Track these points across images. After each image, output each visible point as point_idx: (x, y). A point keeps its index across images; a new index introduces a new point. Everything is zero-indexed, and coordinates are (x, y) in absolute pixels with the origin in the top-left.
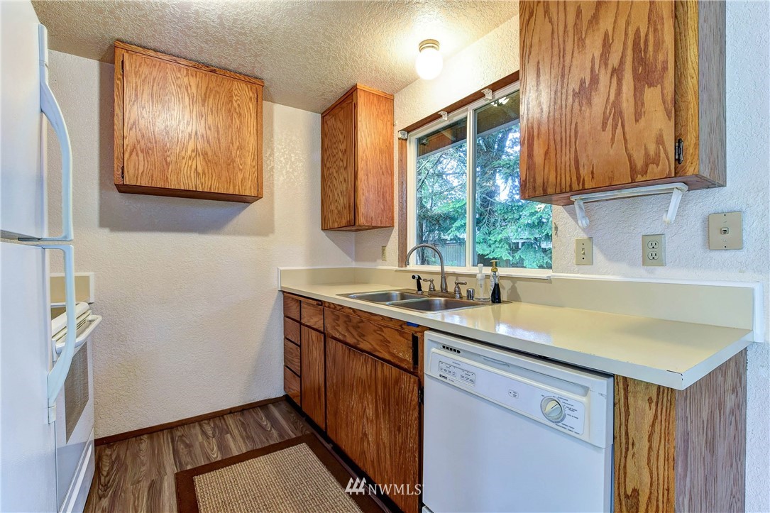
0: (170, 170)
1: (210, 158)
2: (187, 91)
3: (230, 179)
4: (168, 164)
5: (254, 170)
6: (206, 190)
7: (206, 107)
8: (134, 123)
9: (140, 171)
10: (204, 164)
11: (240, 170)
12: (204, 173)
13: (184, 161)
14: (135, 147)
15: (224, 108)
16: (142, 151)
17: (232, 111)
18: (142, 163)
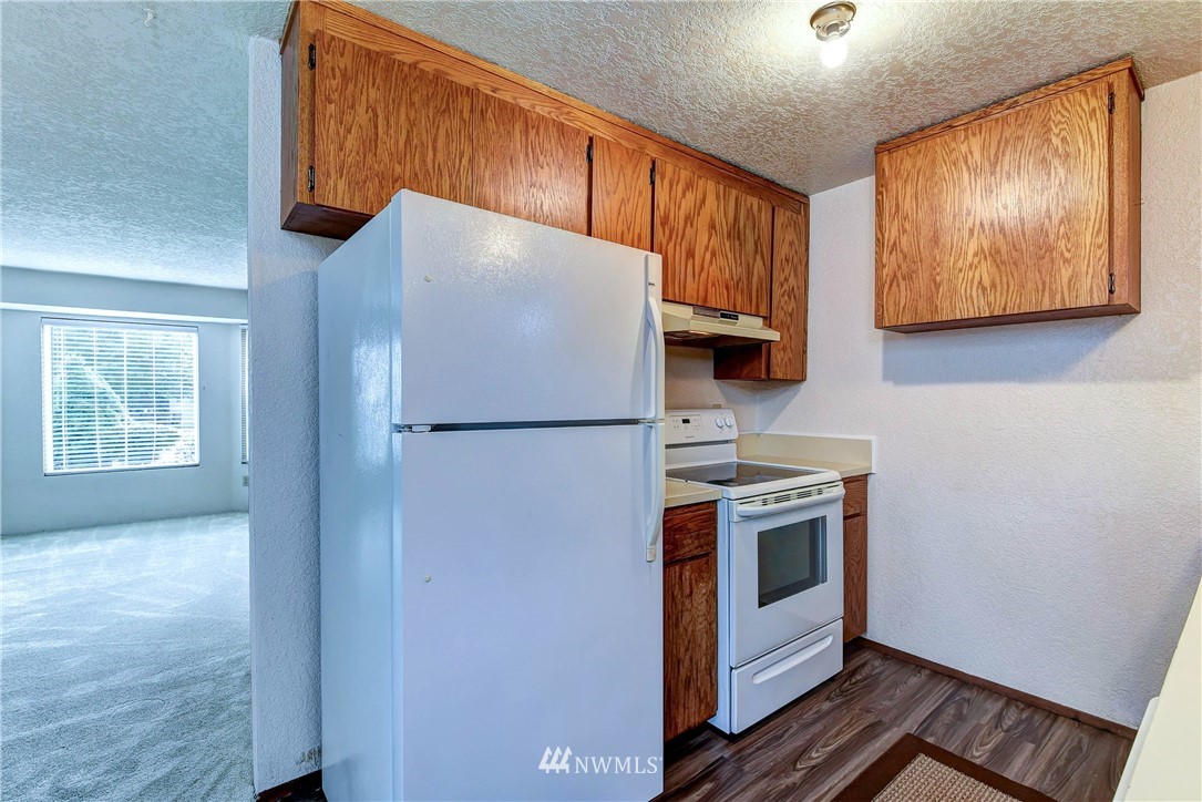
0: (940, 296)
1: (1005, 257)
2: (966, 162)
3: (1044, 284)
4: (938, 286)
5: (1099, 252)
6: (996, 314)
7: (998, 176)
8: (895, 243)
9: (902, 306)
10: (994, 270)
11: (1067, 261)
12: (993, 285)
13: (961, 276)
14: (895, 276)
15: (1031, 160)
16: (904, 279)
17: (1049, 157)
18: (903, 294)
